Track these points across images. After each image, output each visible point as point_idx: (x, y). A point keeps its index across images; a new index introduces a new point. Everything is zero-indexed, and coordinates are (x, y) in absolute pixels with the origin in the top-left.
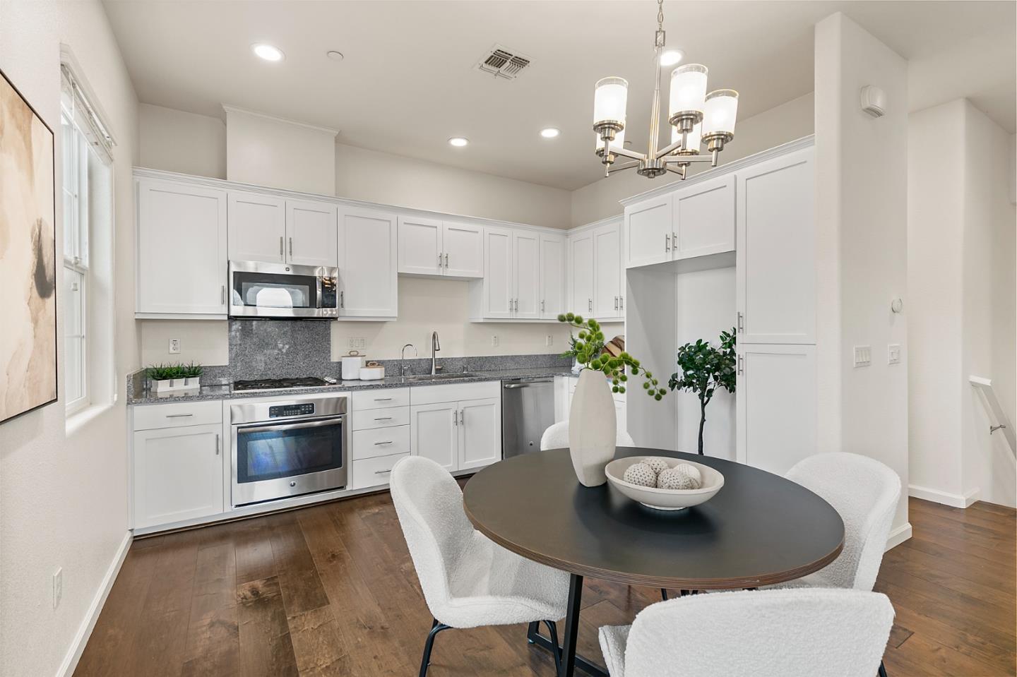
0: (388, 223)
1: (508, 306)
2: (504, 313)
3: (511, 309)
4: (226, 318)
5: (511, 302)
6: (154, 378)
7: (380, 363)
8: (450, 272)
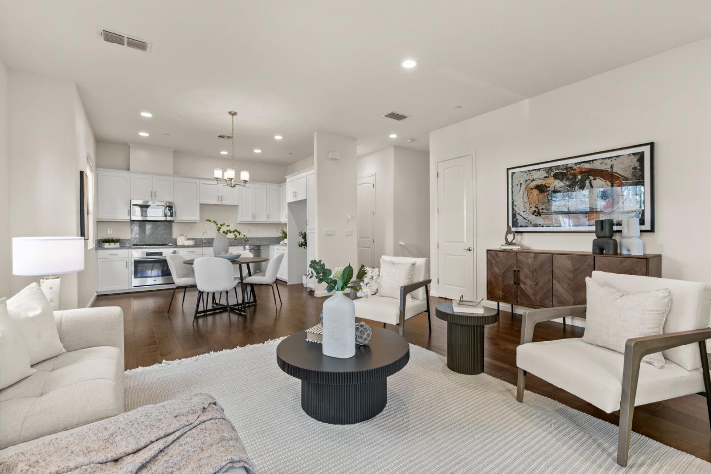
0: (195, 184)
1: (251, 216)
2: (249, 219)
3: (252, 218)
4: (130, 221)
5: (252, 215)
6: (103, 242)
7: (192, 239)
8: (223, 203)
